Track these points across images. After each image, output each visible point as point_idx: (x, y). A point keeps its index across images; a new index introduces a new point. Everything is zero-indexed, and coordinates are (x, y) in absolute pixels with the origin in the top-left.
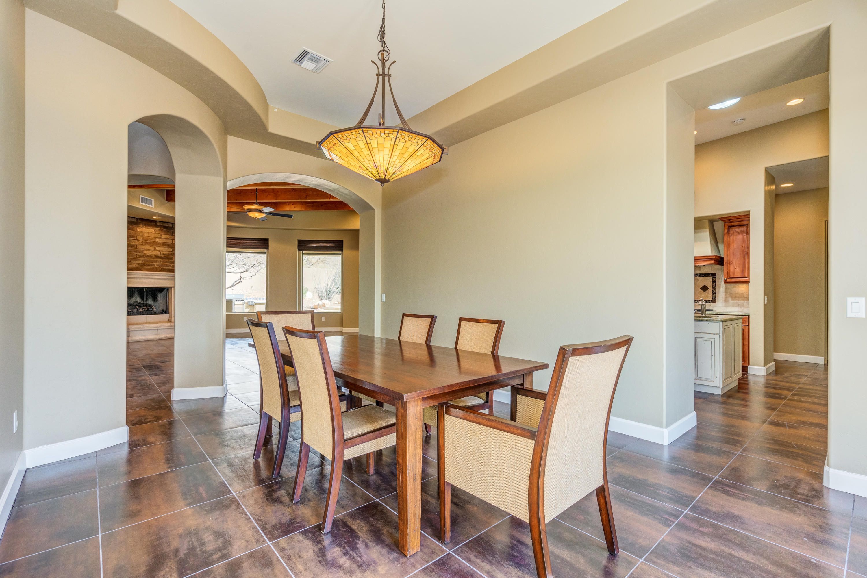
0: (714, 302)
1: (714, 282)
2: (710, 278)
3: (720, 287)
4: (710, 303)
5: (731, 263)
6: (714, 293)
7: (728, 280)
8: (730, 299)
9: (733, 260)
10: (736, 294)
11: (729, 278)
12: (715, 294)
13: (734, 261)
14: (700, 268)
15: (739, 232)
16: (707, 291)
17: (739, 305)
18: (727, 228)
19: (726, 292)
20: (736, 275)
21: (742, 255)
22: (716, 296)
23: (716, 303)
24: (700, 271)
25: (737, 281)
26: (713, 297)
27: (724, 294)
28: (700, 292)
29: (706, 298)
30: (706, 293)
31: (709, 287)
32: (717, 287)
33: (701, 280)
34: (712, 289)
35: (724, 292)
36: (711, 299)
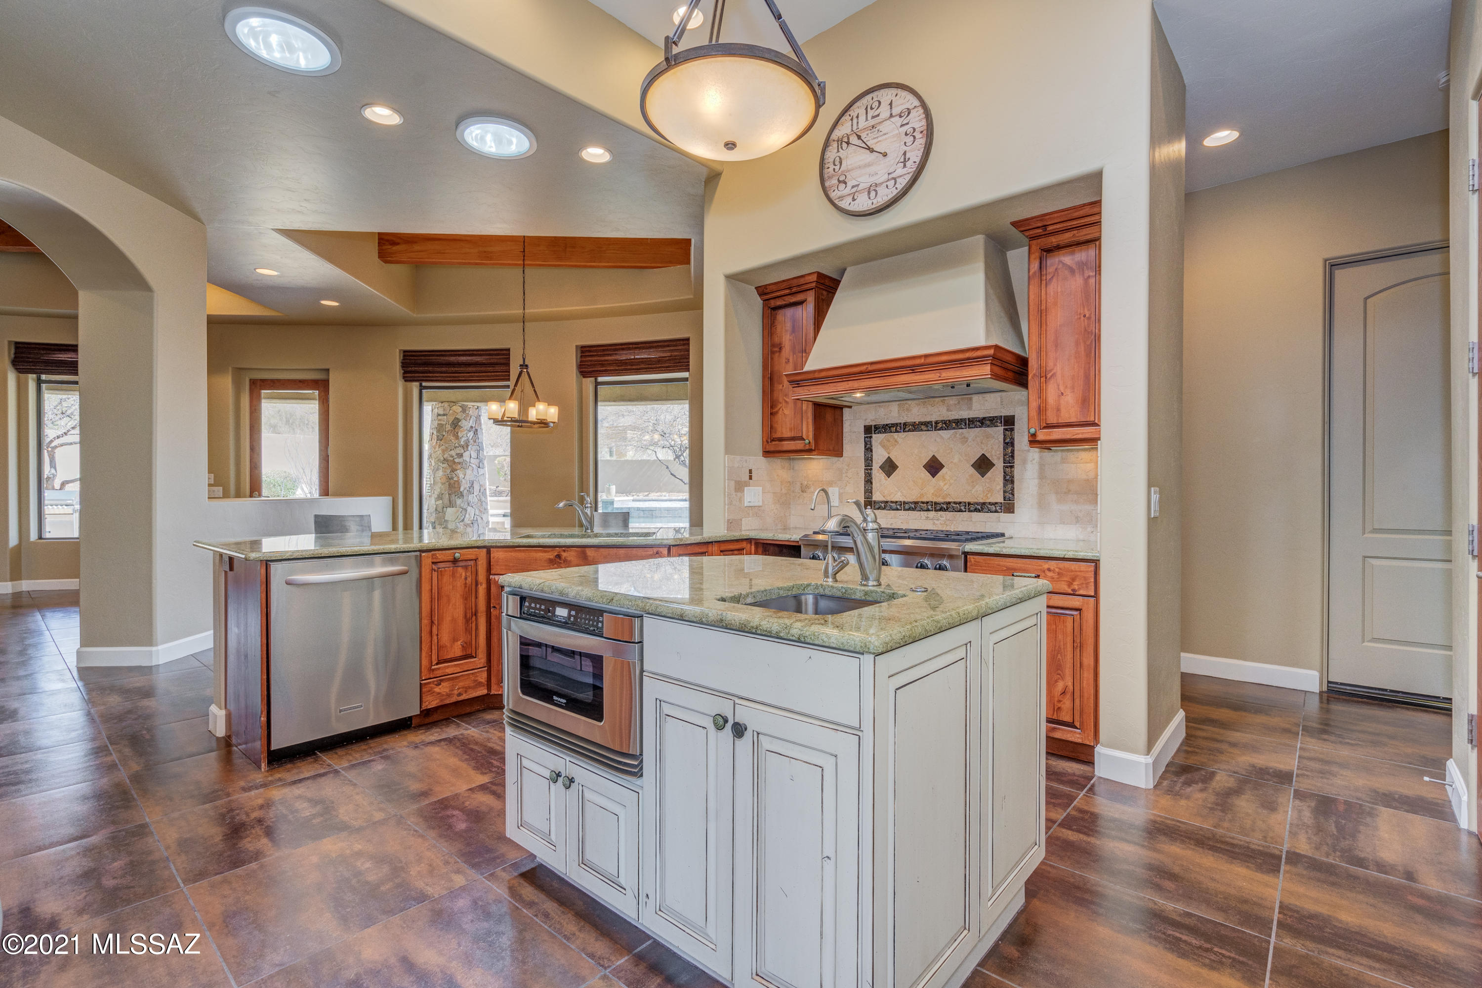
0: (1009, 509)
1: (1009, 443)
2: (998, 432)
3: (1024, 462)
4: (996, 511)
5: (1048, 376)
6: (1009, 480)
7: (1041, 436)
8: (1052, 498)
9: (1055, 365)
10: (1070, 481)
11: (1045, 428)
12: (1012, 482)
13: (1058, 369)
15: (1074, 267)
16: (989, 474)
17: (1077, 520)
18: (1037, 254)
19: (1042, 476)
20: (1065, 417)
21: (1082, 348)
22: (1013, 489)
23: (1013, 512)
24: (970, 408)
25: (1068, 437)
26: (1005, 492)
27: (1036, 481)
28: (971, 476)
29: (986, 496)
30: (988, 480)
31: (994, 462)
32: (1015, 460)
33: (974, 441)
34: (1004, 467)
35: (1036, 475)
36: (1000, 499)
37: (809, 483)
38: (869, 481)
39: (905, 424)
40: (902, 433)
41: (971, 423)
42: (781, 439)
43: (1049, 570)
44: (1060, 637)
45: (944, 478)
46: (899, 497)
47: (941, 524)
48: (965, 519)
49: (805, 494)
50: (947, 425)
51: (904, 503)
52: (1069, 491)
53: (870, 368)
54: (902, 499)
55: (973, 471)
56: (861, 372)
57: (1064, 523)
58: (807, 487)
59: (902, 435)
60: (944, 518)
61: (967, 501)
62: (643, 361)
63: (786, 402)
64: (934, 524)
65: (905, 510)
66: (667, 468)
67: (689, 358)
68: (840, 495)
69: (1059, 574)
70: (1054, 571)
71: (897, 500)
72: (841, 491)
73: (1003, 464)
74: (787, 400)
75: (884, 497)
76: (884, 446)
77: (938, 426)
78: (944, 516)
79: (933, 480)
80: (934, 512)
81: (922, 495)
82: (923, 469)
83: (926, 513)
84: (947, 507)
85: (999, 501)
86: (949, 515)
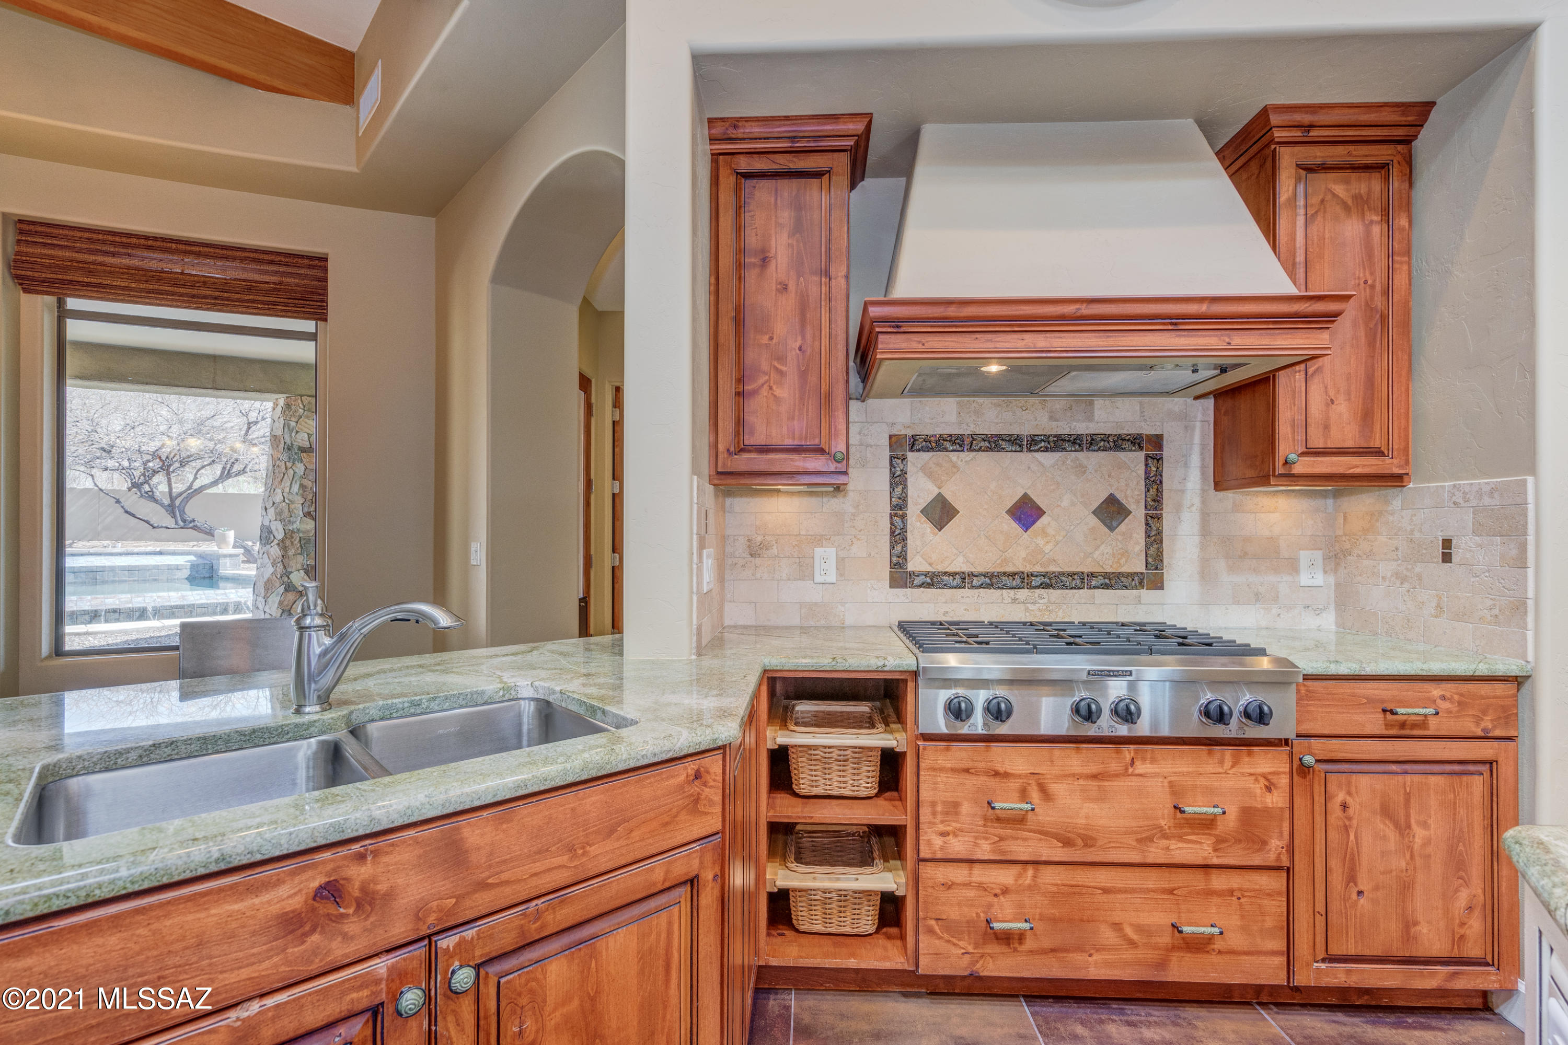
0: (1157, 584)
1: (1154, 481)
2: (1135, 460)
3: (1178, 508)
4: (1138, 587)
5: (1310, 371)
6: (1154, 536)
7: (1299, 468)
8: (1221, 565)
10: (1247, 539)
11: (1304, 454)
12: (1159, 539)
13: (1326, 362)
14: (1091, 403)
15: (1350, 202)
16: (1123, 527)
18: (1292, 172)
19: (1205, 532)
20: (1338, 439)
22: (1160, 552)
23: (1161, 588)
24: (1090, 418)
25: (1341, 470)
26: (1147, 556)
27: (1197, 539)
28: (1093, 530)
29: (1118, 562)
30: (1120, 538)
31: (1131, 507)
32: (1164, 506)
33: (1096, 471)
34: (1146, 515)
35: (1196, 529)
36: (1139, 566)
37: (768, 538)
38: (898, 536)
39: (973, 437)
40: (966, 453)
41: (1092, 443)
42: (764, 449)
43: (1443, 698)
44: (1462, 812)
45: (1044, 533)
46: (959, 565)
47: (1040, 610)
48: (1083, 601)
49: (758, 561)
50: (1056, 443)
51: (973, 574)
52: (1246, 554)
53: (1085, 310)
54: (966, 568)
55: (1094, 521)
56: (1062, 318)
57: (1238, 603)
58: (764, 546)
59: (966, 456)
60: (1045, 601)
61: (1086, 570)
62: (206, 282)
63: (781, 373)
64: (1027, 610)
65: (973, 587)
66: (118, 501)
67: (326, 294)
68: (840, 561)
69: (1460, 703)
70: (1451, 700)
71: (958, 570)
72: (842, 554)
73: (1144, 512)
74: (784, 368)
75: (930, 564)
76: (930, 475)
77: (1033, 443)
78: (1045, 595)
79: (1025, 535)
80: (1026, 590)
81: (1005, 561)
82: (1007, 517)
83: (1012, 592)
84: (1051, 581)
85: (1139, 570)
86: (1054, 594)
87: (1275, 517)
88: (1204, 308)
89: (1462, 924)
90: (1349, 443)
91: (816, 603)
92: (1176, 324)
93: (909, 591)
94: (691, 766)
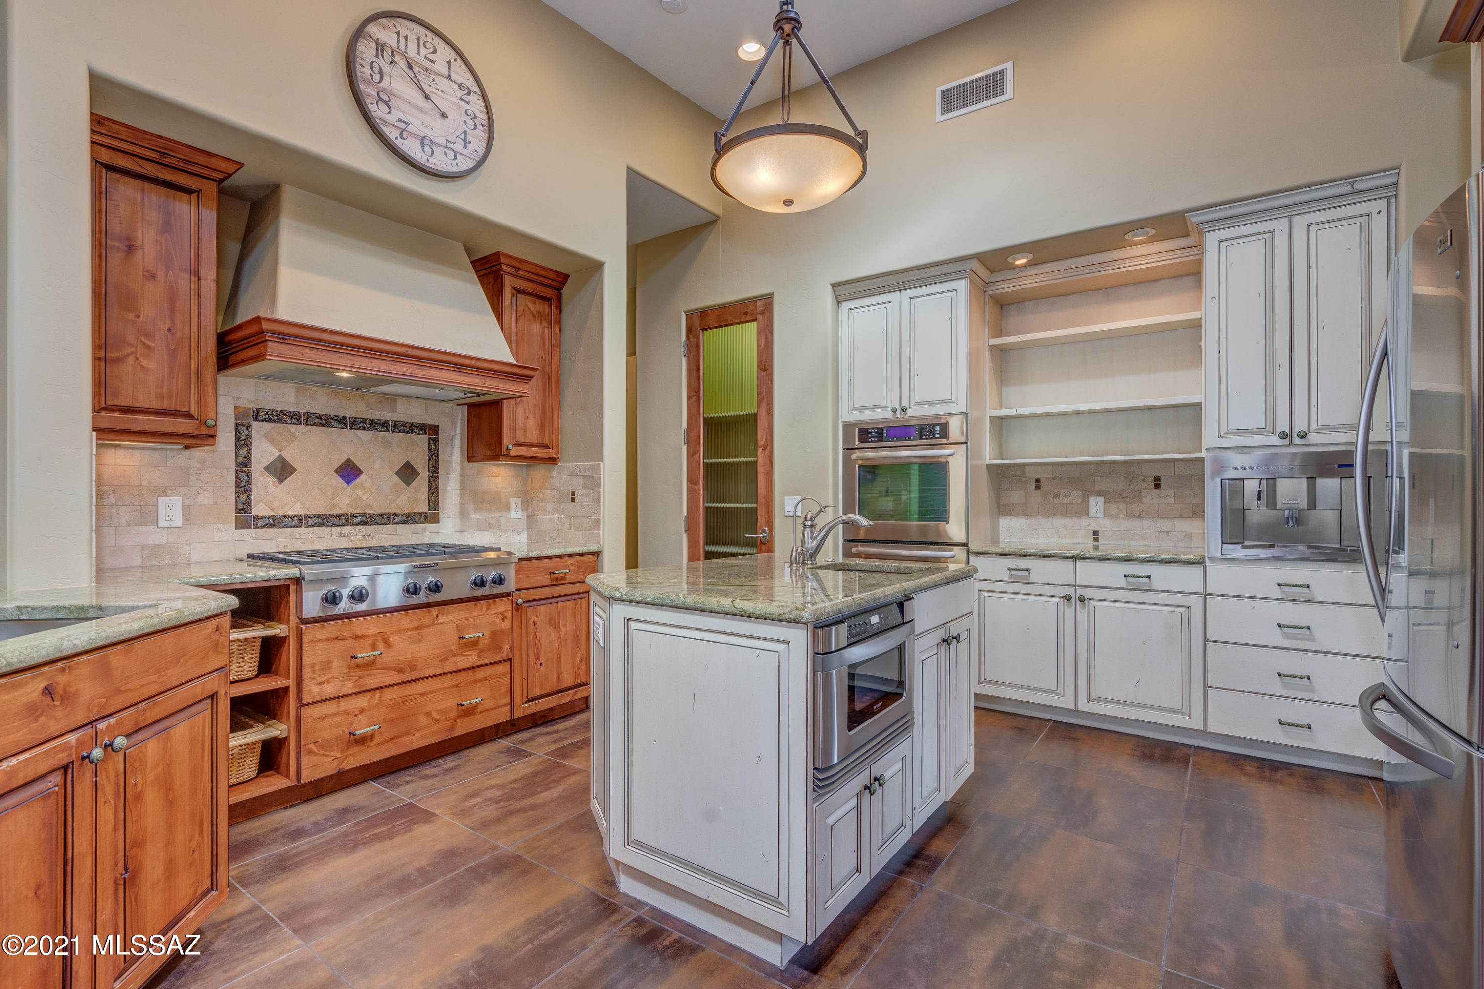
0: (435, 519)
1: (433, 455)
2: (422, 440)
3: (448, 472)
4: (422, 522)
6: (434, 490)
7: (513, 452)
8: (471, 507)
10: (485, 492)
11: (516, 445)
12: (437, 492)
14: (395, 400)
15: (535, 313)
16: (414, 483)
17: (490, 526)
18: (510, 290)
19: (462, 487)
22: (437, 499)
23: (438, 522)
24: (394, 410)
25: (531, 455)
26: (429, 501)
27: (458, 491)
28: (395, 485)
29: (412, 506)
30: (413, 490)
31: (420, 470)
32: (439, 471)
33: (398, 446)
34: (429, 476)
35: (458, 485)
36: (425, 509)
38: (243, 486)
39: (308, 415)
40: (303, 426)
41: (395, 427)
42: (131, 411)
45: (362, 486)
46: (297, 509)
47: (359, 540)
48: (389, 532)
50: (372, 425)
51: (308, 516)
52: (484, 500)
54: (302, 512)
55: (396, 479)
57: (480, 529)
59: (303, 428)
60: (363, 533)
61: (391, 512)
63: (148, 347)
64: (350, 540)
65: (308, 526)
68: (186, 509)
69: (578, 566)
70: (574, 565)
71: (296, 513)
72: (187, 502)
73: (427, 474)
74: (152, 344)
75: (272, 510)
76: (272, 441)
77: (355, 424)
78: (363, 530)
79: (349, 488)
80: (349, 527)
81: (334, 506)
82: (335, 475)
83: (339, 528)
84: (366, 520)
85: (425, 511)
86: (370, 529)
87: (498, 479)
88: (473, 363)
89: (579, 668)
90: (535, 441)
91: (160, 546)
92: (459, 369)
93: (253, 531)
94: (214, 623)
